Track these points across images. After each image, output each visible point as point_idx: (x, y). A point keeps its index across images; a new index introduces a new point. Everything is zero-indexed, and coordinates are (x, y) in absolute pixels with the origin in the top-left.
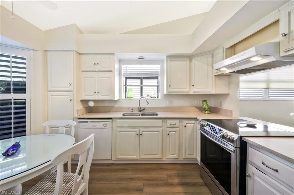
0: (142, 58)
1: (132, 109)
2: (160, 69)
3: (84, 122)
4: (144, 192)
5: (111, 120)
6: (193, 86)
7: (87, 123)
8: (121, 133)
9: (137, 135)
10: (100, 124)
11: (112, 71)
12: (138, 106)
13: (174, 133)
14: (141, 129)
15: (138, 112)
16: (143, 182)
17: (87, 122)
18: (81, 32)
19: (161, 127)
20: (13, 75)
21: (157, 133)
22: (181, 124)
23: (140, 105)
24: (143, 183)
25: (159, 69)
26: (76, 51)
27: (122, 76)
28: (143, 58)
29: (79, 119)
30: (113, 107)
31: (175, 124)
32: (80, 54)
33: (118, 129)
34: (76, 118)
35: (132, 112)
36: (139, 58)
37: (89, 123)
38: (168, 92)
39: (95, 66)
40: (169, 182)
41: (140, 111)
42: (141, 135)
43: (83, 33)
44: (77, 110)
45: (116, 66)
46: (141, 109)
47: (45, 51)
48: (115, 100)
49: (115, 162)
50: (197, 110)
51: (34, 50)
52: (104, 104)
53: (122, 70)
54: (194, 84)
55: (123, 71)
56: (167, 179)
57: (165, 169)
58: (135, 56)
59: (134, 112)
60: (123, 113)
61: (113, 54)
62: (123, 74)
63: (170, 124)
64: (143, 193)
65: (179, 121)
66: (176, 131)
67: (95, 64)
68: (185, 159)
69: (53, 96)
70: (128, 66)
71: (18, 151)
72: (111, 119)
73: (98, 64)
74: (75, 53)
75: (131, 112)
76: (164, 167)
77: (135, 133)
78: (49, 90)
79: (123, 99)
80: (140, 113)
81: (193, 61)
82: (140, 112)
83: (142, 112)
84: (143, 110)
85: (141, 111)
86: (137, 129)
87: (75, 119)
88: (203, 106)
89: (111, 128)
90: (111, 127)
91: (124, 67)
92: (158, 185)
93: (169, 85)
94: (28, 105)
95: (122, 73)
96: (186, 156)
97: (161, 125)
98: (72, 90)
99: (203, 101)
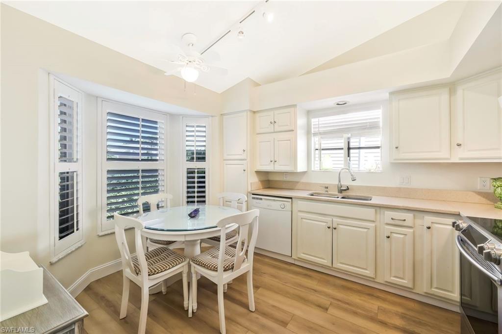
0: (344, 103)
1: (327, 188)
2: (381, 116)
3: (257, 199)
4: (328, 312)
5: (290, 200)
6: (459, 145)
7: (260, 201)
8: (304, 220)
9: (329, 228)
10: (277, 204)
11: (293, 131)
12: (337, 183)
13: (402, 236)
14: (335, 219)
15: (337, 193)
16: (332, 300)
17: (261, 199)
18: (257, 85)
19: (374, 221)
20: (197, 144)
21: (366, 230)
22: (418, 222)
23: (340, 181)
24: (331, 302)
25: (379, 118)
26: (250, 110)
27: (312, 135)
28: (346, 103)
29: (253, 194)
30: (298, 182)
31: (405, 220)
32: (254, 112)
33: (301, 214)
34: (249, 192)
35: (326, 193)
36: (338, 104)
37: (263, 200)
38: (395, 160)
39: (272, 125)
40: (378, 318)
41: (341, 191)
42: (335, 229)
43: (260, 85)
44: (251, 183)
45: (301, 121)
46: (342, 188)
47: (221, 115)
48: (298, 171)
49: (297, 263)
50: (484, 200)
51: (212, 116)
52: (286, 177)
53: (312, 125)
54: (460, 142)
55: (312, 127)
56: (377, 312)
57: (378, 298)
58: (331, 102)
59: (329, 193)
60: (311, 192)
61: (295, 106)
62: (313, 132)
63: (392, 219)
64: (326, 313)
65: (414, 215)
66: (406, 235)
67: (271, 123)
68: (428, 295)
69: (228, 166)
70: (321, 119)
71: (198, 215)
72: (291, 198)
73: (275, 122)
74: (249, 113)
75: (324, 192)
76: (379, 295)
77: (325, 224)
78: (224, 158)
79: (313, 171)
80: (341, 195)
81: (460, 92)
82: (341, 193)
83: (344, 194)
84: (345, 190)
85: (343, 192)
86: (329, 219)
87: (249, 194)
88: (495, 190)
89: (291, 212)
90: (291, 210)
91: (314, 121)
92: (355, 313)
93: (396, 146)
94: (206, 175)
95: (313, 130)
96: (433, 289)
97: (373, 219)
98: (246, 158)
99: (495, 179)
